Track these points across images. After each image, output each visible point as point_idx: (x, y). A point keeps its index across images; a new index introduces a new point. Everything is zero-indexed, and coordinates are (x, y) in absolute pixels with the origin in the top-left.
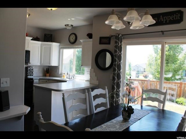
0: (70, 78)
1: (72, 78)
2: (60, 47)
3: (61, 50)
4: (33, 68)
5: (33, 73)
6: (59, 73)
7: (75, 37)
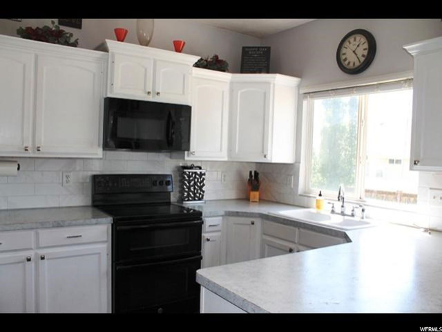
0: (348, 212)
1: (358, 212)
2: (302, 91)
3: (305, 103)
4: (203, 171)
5: (204, 189)
6: (297, 191)
7: (366, 46)
